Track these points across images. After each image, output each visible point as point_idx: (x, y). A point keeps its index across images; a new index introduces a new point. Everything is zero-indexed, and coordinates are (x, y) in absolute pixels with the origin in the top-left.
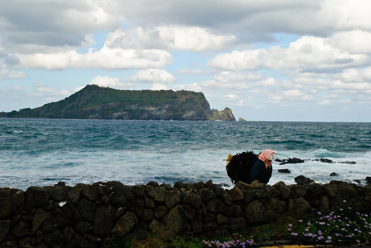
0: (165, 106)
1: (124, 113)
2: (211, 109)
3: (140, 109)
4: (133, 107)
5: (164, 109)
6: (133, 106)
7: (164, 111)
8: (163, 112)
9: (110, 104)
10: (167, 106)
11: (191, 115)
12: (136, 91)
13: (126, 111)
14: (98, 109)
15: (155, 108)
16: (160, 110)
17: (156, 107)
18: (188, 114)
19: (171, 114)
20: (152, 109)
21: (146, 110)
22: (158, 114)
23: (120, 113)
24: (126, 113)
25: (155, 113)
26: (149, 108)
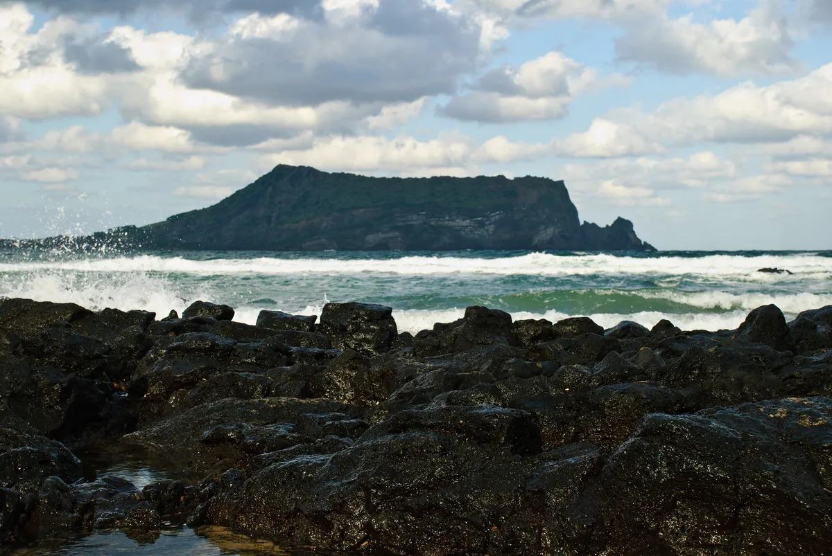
0: (492, 217)
1: (391, 235)
2: (582, 223)
3: (433, 223)
4: (415, 220)
5: (489, 224)
6: (415, 217)
7: (492, 228)
8: (487, 230)
9: (355, 212)
10: (496, 216)
11: (548, 238)
13: (396, 228)
14: (325, 225)
15: (468, 221)
16: (481, 225)
17: (471, 217)
18: (544, 235)
19: (507, 236)
20: (461, 222)
21: (449, 228)
22: (477, 236)
23: (381, 236)
24: (397, 234)
25: (469, 233)
26: (453, 220)
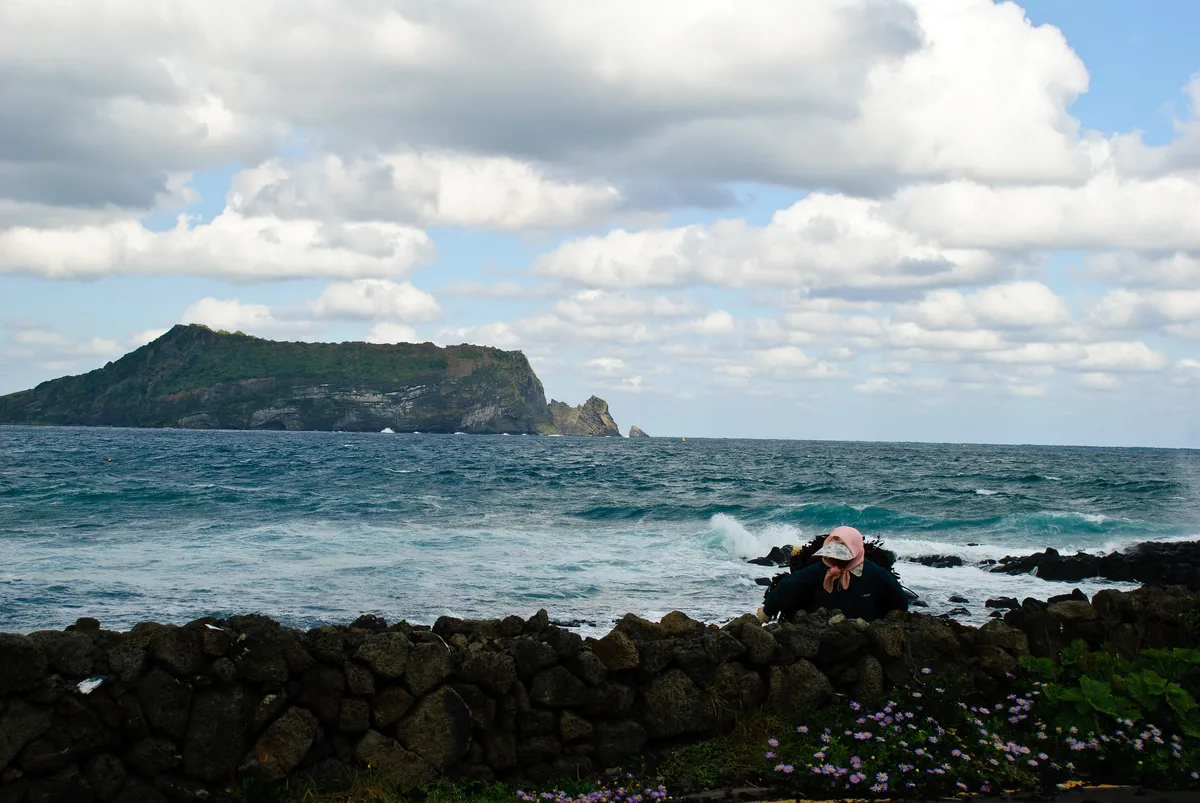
0: (411, 391)
1: (286, 410)
2: (549, 402)
3: (337, 397)
4: (316, 393)
5: (407, 400)
6: (315, 390)
7: (409, 406)
8: (403, 408)
9: (243, 383)
10: (416, 391)
11: (488, 418)
12: (324, 345)
13: (293, 403)
14: (206, 397)
15: (380, 396)
16: (396, 401)
17: (383, 392)
18: (481, 415)
19: (429, 416)
20: (370, 398)
21: (353, 403)
22: (390, 414)
23: (274, 411)
24: (293, 409)
25: (381, 410)
26: (361, 395)
